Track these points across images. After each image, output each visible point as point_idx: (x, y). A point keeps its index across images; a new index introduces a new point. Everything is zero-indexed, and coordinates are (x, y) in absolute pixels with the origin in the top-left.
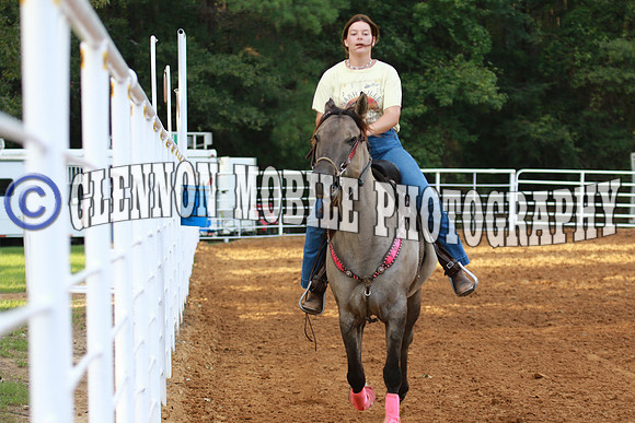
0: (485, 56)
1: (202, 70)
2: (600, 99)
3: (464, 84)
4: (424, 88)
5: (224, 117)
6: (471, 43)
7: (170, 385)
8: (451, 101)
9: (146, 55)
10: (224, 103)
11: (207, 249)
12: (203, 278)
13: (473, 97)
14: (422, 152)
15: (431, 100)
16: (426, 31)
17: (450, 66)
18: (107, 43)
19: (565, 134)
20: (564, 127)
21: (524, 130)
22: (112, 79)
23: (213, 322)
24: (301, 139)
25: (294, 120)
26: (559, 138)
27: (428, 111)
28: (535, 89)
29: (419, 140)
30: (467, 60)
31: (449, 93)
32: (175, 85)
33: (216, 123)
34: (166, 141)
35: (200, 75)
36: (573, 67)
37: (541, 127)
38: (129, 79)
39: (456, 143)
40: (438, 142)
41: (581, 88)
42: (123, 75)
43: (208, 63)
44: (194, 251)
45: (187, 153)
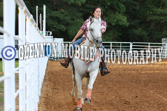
0: (124, 12)
1: (50, 15)
2: (154, 24)
3: (118, 20)
5: (55, 27)
6: (120, 9)
7: (40, 97)
8: (115, 24)
9: (35, 11)
10: (55, 24)
11: (50, 62)
12: (49, 69)
13: (121, 23)
14: (107, 38)
16: (109, 6)
17: (115, 15)
18: (25, 7)
19: (144, 33)
20: (144, 32)
21: (134, 32)
22: (26, 17)
26: (143, 34)
27: (109, 27)
28: (137, 21)
29: (106, 34)
30: (119, 13)
31: (114, 22)
32: (43, 19)
33: (53, 29)
34: (40, 33)
35: (49, 16)
36: (147, 16)
37: (138, 31)
38: (31, 17)
39: (116, 35)
40: (111, 35)
41: (149, 21)
42: (29, 16)
43: (51, 13)
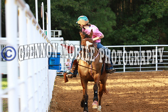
4: (151, 11)
5: (66, 24)
8: (162, 16)
11: (60, 79)
12: (58, 91)
14: (150, 38)
15: (153, 16)
27: (152, 21)
29: (149, 33)
31: (161, 13)
33: (63, 26)
34: (42, 34)
39: (164, 34)
40: (156, 34)
44: (54, 80)
45: (51, 39)
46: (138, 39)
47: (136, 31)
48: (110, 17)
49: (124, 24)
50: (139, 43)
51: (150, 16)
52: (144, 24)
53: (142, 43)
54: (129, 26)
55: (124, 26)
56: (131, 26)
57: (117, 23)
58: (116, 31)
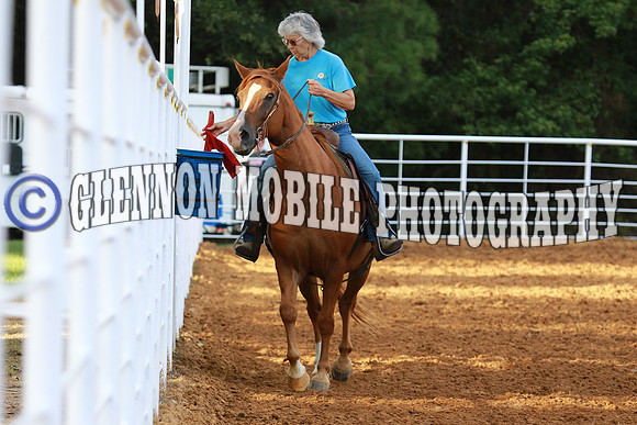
4: (572, 8)
8: (614, 29)
11: (214, 254)
12: (206, 299)
14: (564, 111)
15: (582, 27)
23: (221, 371)
24: (370, 83)
25: (361, 52)
27: (576, 45)
29: (561, 90)
31: (612, 18)
33: (235, 53)
34: (157, 77)
39: (620, 97)
40: (590, 96)
44: (194, 256)
45: (188, 99)
46: (520, 114)
47: (514, 82)
48: (417, 25)
49: (469, 53)
50: (521, 130)
51: (568, 28)
52: (545, 57)
53: (535, 129)
54: (487, 61)
55: (466, 60)
56: (494, 64)
57: (442, 48)
58: (437, 78)
